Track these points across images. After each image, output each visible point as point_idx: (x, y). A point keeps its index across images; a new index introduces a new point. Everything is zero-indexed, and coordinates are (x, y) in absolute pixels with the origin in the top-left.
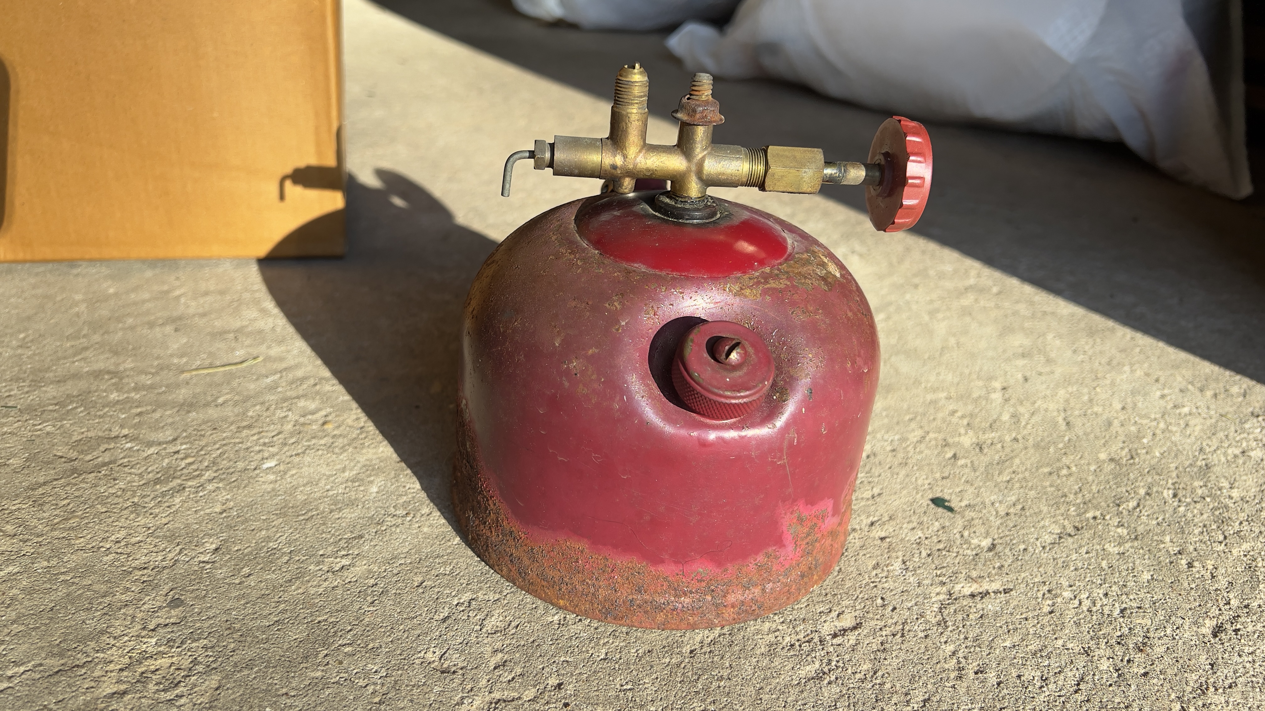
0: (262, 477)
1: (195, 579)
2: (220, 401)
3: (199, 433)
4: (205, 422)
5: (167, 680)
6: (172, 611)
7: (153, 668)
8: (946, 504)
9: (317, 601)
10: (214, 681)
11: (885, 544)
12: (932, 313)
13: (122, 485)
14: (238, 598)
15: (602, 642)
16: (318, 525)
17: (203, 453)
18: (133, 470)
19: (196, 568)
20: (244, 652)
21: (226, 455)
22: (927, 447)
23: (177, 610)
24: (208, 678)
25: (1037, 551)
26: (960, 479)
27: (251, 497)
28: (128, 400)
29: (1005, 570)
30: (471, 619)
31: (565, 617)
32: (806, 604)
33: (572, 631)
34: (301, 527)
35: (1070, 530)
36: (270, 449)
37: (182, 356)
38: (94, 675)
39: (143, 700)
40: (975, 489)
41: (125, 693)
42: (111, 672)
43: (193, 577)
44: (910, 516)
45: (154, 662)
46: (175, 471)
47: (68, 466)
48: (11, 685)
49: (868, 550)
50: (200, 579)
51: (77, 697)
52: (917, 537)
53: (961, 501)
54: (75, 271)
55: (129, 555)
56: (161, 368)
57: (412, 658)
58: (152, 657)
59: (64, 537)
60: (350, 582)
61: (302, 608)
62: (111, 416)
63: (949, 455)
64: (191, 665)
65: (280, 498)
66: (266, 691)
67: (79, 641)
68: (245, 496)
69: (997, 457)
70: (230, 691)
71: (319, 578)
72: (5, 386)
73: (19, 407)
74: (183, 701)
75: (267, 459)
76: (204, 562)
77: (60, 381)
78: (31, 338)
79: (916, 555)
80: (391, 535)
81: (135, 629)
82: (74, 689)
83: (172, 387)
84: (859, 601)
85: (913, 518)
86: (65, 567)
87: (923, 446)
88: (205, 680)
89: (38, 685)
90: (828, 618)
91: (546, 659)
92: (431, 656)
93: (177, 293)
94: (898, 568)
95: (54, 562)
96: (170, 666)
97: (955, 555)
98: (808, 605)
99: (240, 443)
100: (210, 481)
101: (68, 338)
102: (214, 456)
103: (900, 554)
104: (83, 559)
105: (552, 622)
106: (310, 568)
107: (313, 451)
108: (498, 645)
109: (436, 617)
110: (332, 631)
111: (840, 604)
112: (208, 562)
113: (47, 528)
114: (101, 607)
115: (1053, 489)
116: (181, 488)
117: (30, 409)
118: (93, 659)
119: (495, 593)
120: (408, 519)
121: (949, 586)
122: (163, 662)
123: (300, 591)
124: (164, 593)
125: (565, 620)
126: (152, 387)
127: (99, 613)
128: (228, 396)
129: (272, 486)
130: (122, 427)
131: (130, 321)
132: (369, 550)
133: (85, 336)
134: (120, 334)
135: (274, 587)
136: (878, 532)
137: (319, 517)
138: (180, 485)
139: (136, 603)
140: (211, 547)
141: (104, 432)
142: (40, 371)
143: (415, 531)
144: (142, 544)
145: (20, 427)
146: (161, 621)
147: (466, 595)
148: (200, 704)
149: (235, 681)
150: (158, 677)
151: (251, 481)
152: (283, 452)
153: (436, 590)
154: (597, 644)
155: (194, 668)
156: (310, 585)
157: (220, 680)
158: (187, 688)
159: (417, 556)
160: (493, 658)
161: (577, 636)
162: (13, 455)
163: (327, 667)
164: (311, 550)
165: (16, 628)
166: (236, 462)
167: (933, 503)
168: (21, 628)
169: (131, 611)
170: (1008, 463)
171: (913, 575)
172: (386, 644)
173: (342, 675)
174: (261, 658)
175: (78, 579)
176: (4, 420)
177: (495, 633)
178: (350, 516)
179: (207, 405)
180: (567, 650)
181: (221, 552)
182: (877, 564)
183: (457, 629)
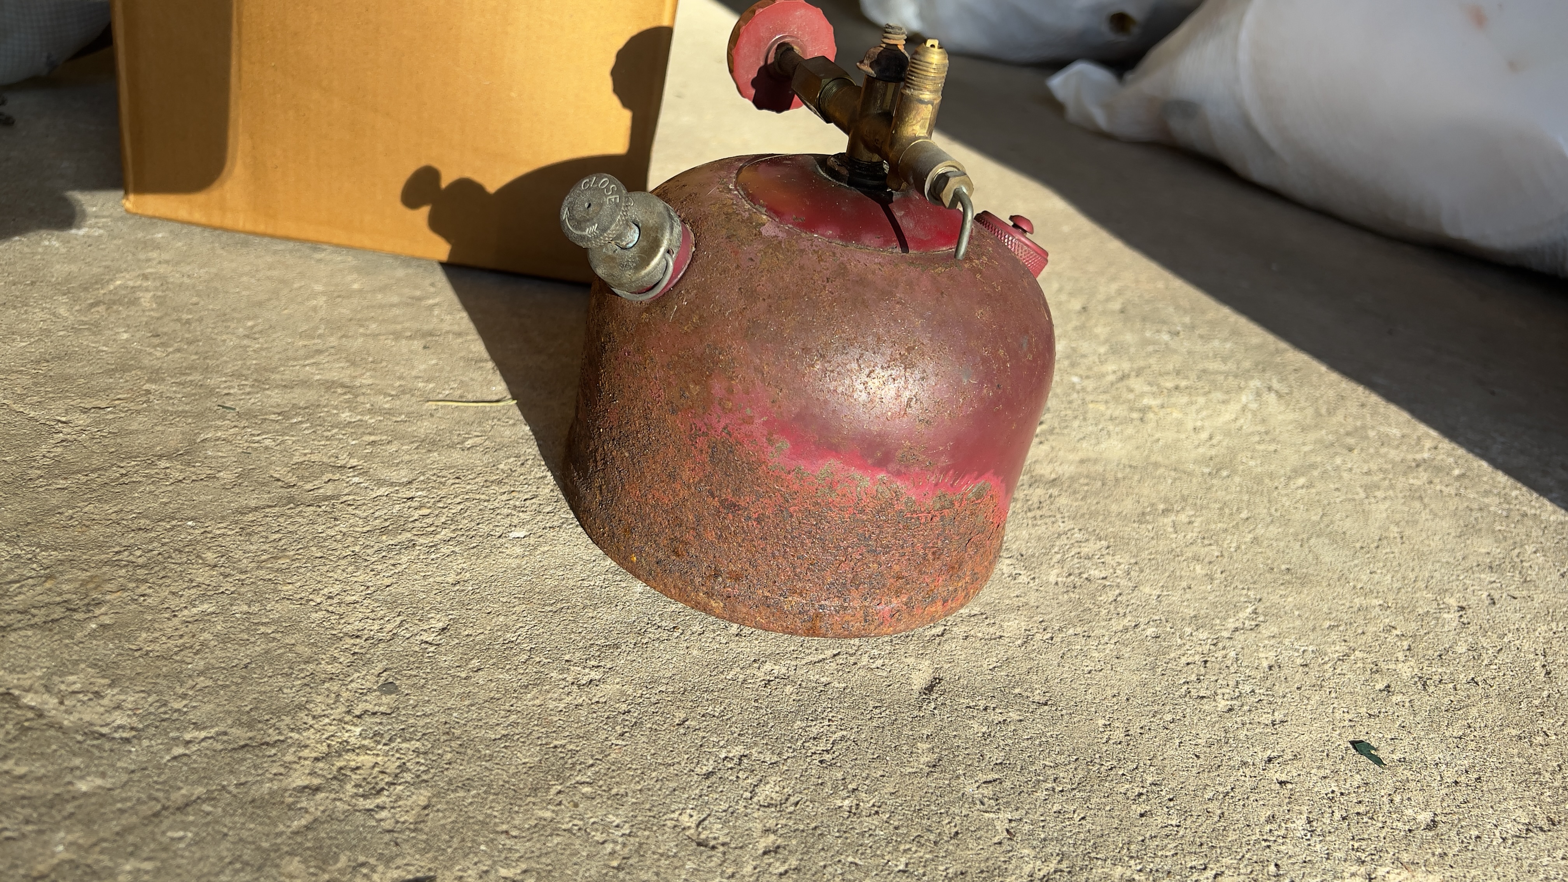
0: (507, 548)
1: (414, 662)
2: (468, 444)
3: (439, 480)
4: (447, 467)
6: (383, 697)
7: (353, 764)
8: (1373, 752)
9: (555, 719)
10: (422, 796)
11: (1285, 792)
12: (1369, 489)
13: (343, 527)
14: (463, 696)
15: (902, 847)
16: (567, 622)
17: (441, 505)
18: (357, 512)
19: (417, 649)
20: (461, 768)
21: (468, 513)
22: (1351, 670)
23: (388, 697)
24: (416, 791)
25: (1494, 843)
26: (1393, 721)
27: (491, 571)
28: (360, 424)
29: (1449, 860)
30: (740, 782)
31: (857, 805)
32: (1173, 852)
33: (866, 824)
34: (546, 620)
35: (1543, 823)
36: (521, 515)
37: (428, 381)
38: (284, 759)
39: (338, 803)
40: (1414, 738)
41: (317, 789)
42: (305, 759)
43: (412, 659)
44: (1322, 760)
45: (355, 758)
46: (406, 522)
47: (285, 492)
48: (187, 752)
49: (1262, 795)
50: (421, 663)
51: (263, 782)
52: (1330, 790)
53: (1393, 752)
54: (318, 256)
55: (341, 616)
56: (403, 391)
57: (663, 818)
58: (354, 751)
59: (270, 580)
60: (598, 702)
61: (537, 725)
62: (340, 439)
63: (1380, 686)
64: (398, 771)
65: (525, 578)
66: (483, 823)
67: (272, 713)
68: (485, 569)
69: (1446, 701)
70: (441, 814)
71: (561, 690)
72: (225, 382)
73: (237, 409)
74: (384, 814)
75: (515, 526)
76: (426, 642)
77: (287, 387)
78: (260, 328)
79: (1327, 815)
80: (652, 651)
81: (338, 711)
82: (260, 772)
83: (413, 417)
84: (1246, 862)
85: (1325, 763)
86: (267, 617)
87: (1345, 666)
88: (413, 794)
89: (219, 759)
90: (1201, 878)
91: (830, 854)
92: (687, 819)
93: (430, 301)
94: (1300, 828)
95: (255, 608)
96: (374, 767)
97: (1381, 825)
98: (1176, 854)
99: (485, 501)
100: (445, 542)
101: (301, 335)
102: (453, 511)
103: (1304, 808)
104: (289, 611)
105: (840, 807)
106: (552, 674)
108: (771, 823)
109: (698, 770)
110: (570, 761)
111: (1218, 861)
112: (431, 644)
113: (253, 565)
114: (302, 675)
115: (1521, 760)
116: (410, 545)
117: (249, 415)
118: (287, 738)
119: (773, 753)
120: (676, 634)
121: (1369, 867)
122: (366, 759)
123: (537, 702)
124: (376, 673)
126: (390, 413)
127: (299, 682)
128: (478, 440)
129: (518, 561)
130: (351, 455)
131: (373, 326)
132: (625, 666)
133: (320, 336)
134: (360, 340)
135: (506, 690)
136: (1275, 773)
137: (568, 611)
138: (410, 541)
139: (342, 677)
140: (436, 626)
141: (329, 458)
142: (266, 370)
143: (682, 652)
144: (357, 606)
145: (236, 435)
146: (369, 707)
147: (737, 748)
148: (404, 823)
149: (447, 803)
150: (358, 777)
151: (494, 550)
152: (534, 522)
153: (701, 734)
154: (896, 849)
155: (400, 775)
156: (549, 696)
157: (429, 797)
158: (390, 799)
159: (681, 685)
160: (762, 840)
161: (871, 832)
162: (224, 468)
163: (559, 807)
164: (555, 651)
165: (202, 682)
166: (478, 524)
167: (1355, 748)
168: (209, 683)
169: (336, 688)
170: (1461, 712)
171: (1321, 841)
172: (634, 792)
173: (576, 822)
174: (481, 779)
175: (280, 635)
176: (219, 423)
177: (768, 806)
178: (606, 617)
179: (452, 446)
180: (858, 849)
181: (448, 634)
182: (1273, 817)
183: (722, 792)
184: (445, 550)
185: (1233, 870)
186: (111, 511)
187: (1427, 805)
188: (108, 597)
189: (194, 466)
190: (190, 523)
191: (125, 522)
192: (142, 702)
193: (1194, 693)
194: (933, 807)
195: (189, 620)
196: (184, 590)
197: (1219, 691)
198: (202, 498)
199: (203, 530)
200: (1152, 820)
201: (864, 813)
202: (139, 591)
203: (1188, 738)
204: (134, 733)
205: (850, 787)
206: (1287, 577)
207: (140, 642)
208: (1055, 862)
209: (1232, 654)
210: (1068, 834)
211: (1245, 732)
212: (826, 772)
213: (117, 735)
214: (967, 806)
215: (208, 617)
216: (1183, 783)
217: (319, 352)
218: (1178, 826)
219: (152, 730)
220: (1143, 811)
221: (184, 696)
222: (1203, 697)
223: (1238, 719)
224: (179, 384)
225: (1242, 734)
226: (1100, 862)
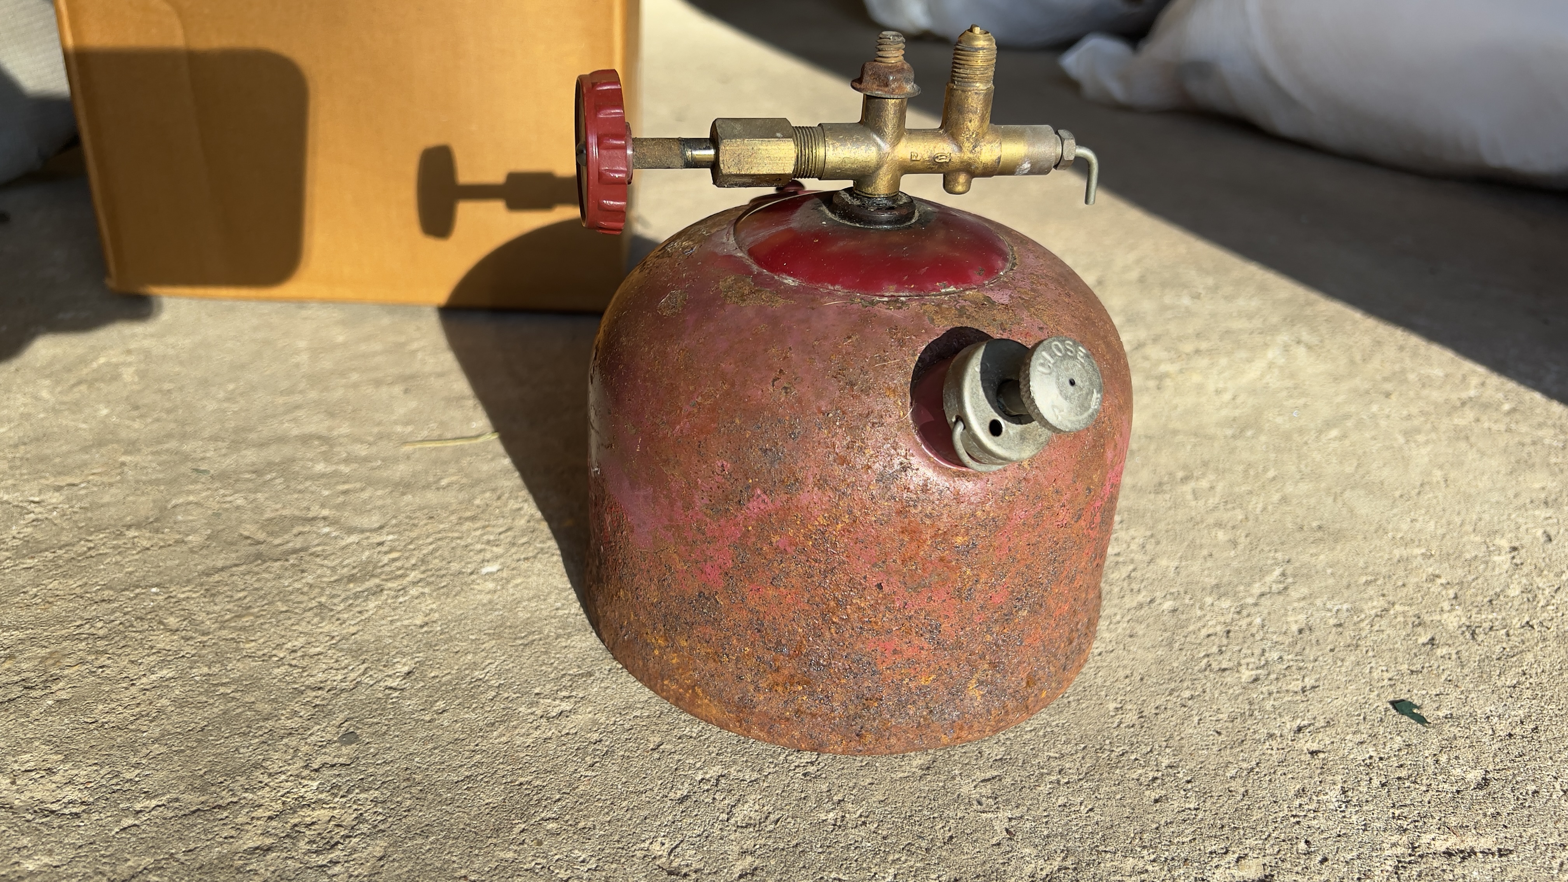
0: (478, 584)
1: (376, 710)
2: (444, 482)
3: (411, 522)
4: (421, 508)
5: (322, 838)
6: (343, 748)
7: (308, 820)
8: (1415, 711)
9: (522, 755)
10: (378, 847)
11: (1317, 762)
12: (1408, 434)
13: (310, 579)
14: (425, 741)
15: (891, 858)
16: (539, 653)
17: (411, 547)
18: (326, 562)
19: (380, 695)
20: (421, 814)
21: (440, 552)
22: (1390, 625)
23: (349, 747)
24: (372, 842)
25: (1554, 797)
26: (1438, 676)
27: (461, 609)
28: (335, 474)
29: (1502, 821)
30: (717, 803)
31: (843, 817)
32: (1190, 837)
33: (851, 836)
34: (517, 654)
36: (495, 549)
37: (407, 424)
38: (236, 820)
39: (289, 862)
40: (1462, 692)
41: (269, 849)
42: (258, 819)
43: (375, 706)
44: (1358, 724)
45: (311, 813)
46: (375, 568)
47: (253, 550)
48: (136, 822)
49: (1290, 768)
50: (383, 709)
51: (212, 848)
52: (1368, 756)
53: (1438, 708)
54: (304, 313)
55: (304, 669)
56: (380, 437)
57: (633, 849)
58: (309, 806)
59: (233, 639)
60: (568, 734)
61: (502, 763)
62: (312, 493)
63: (1424, 639)
64: (354, 823)
65: (497, 613)
66: (441, 869)
67: (227, 775)
68: (455, 607)
69: (1498, 649)
70: (396, 864)
71: (529, 725)
72: (202, 446)
73: (212, 472)
74: (337, 869)
75: (488, 561)
76: (391, 688)
77: (262, 445)
78: (241, 390)
79: (1363, 783)
81: (296, 766)
82: (210, 837)
83: (390, 461)
84: (1272, 842)
85: (1362, 727)
86: (227, 677)
87: (1384, 622)
88: (368, 845)
89: (169, 826)
90: (1222, 863)
91: (811, 872)
92: (658, 848)
93: (415, 346)
94: (1334, 800)
95: (215, 669)
96: (330, 821)
97: (1425, 788)
98: (1194, 839)
99: (458, 538)
100: (415, 583)
101: (282, 393)
102: (425, 552)
103: (1339, 778)
104: (251, 669)
105: (825, 820)
106: (520, 709)
107: (546, 555)
108: (749, 844)
109: (672, 795)
110: (535, 798)
111: (1241, 843)
112: (395, 689)
113: (216, 625)
114: (260, 733)
116: (379, 590)
117: (223, 477)
118: (240, 799)
119: (753, 770)
121: (1412, 835)
122: (322, 814)
123: (504, 739)
124: (338, 724)
125: (842, 821)
126: (366, 459)
127: (257, 740)
128: (454, 478)
129: (489, 596)
130: (323, 506)
131: (355, 377)
132: (598, 694)
133: (301, 392)
134: (341, 392)
135: (472, 730)
136: (1307, 743)
137: (541, 642)
138: (378, 586)
139: (302, 732)
140: (402, 670)
141: (301, 511)
142: (244, 430)
144: (321, 657)
145: (208, 497)
146: (328, 759)
147: (714, 769)
148: (357, 876)
149: (404, 851)
150: (313, 833)
151: (465, 587)
152: (508, 554)
153: (677, 757)
154: (884, 861)
155: (357, 827)
156: (516, 732)
157: (386, 847)
158: (344, 853)
159: (657, 708)
160: (740, 862)
161: (857, 844)
162: (194, 531)
163: (521, 846)
164: (525, 685)
165: (157, 749)
166: (449, 562)
167: (1395, 708)
168: (163, 749)
169: (295, 743)
170: (1515, 659)
171: (1357, 812)
172: (602, 824)
173: (539, 860)
174: (441, 824)
175: (240, 694)
176: (191, 487)
177: (746, 827)
178: (579, 645)
179: (427, 487)
180: (842, 863)
181: (414, 677)
182: (1303, 790)
183: (696, 815)
184: (414, 592)
185: (1258, 851)
186: (75, 585)
187: (1477, 761)
188: (66, 672)
189: (163, 533)
190: (154, 590)
191: (88, 595)
192: (94, 775)
193: (1215, 666)
194: (925, 812)
195: (147, 687)
196: (143, 657)
197: (1243, 662)
198: (169, 563)
199: (166, 596)
200: (1167, 805)
201: (850, 825)
202: (98, 663)
203: (1207, 714)
204: (84, 807)
205: (836, 798)
206: (1319, 534)
207: (96, 714)
208: (1059, 859)
209: (1258, 621)
210: (1074, 828)
211: (1272, 702)
212: (810, 785)
213: (66, 811)
214: (962, 808)
215: (166, 683)
216: (1202, 762)
217: (298, 407)
218: (1196, 809)
219: (102, 804)
220: (1157, 797)
221: (137, 765)
222: (1224, 670)
223: (1265, 690)
224: (153, 453)
225: (1268, 705)
226: (1109, 855)
